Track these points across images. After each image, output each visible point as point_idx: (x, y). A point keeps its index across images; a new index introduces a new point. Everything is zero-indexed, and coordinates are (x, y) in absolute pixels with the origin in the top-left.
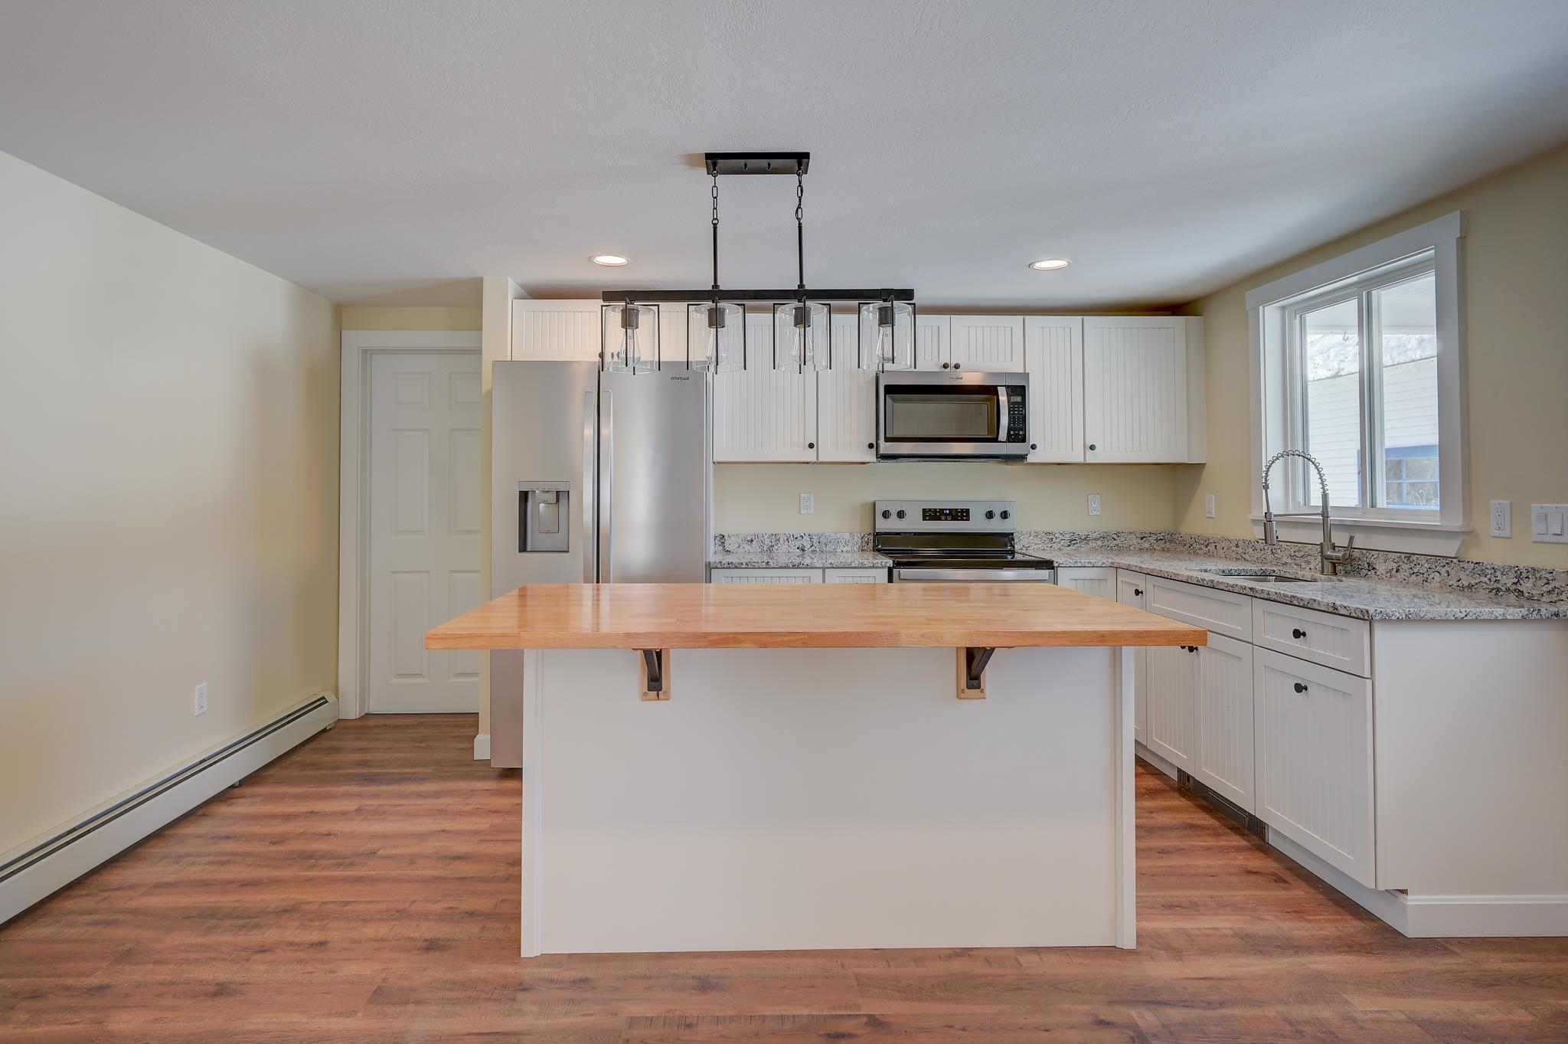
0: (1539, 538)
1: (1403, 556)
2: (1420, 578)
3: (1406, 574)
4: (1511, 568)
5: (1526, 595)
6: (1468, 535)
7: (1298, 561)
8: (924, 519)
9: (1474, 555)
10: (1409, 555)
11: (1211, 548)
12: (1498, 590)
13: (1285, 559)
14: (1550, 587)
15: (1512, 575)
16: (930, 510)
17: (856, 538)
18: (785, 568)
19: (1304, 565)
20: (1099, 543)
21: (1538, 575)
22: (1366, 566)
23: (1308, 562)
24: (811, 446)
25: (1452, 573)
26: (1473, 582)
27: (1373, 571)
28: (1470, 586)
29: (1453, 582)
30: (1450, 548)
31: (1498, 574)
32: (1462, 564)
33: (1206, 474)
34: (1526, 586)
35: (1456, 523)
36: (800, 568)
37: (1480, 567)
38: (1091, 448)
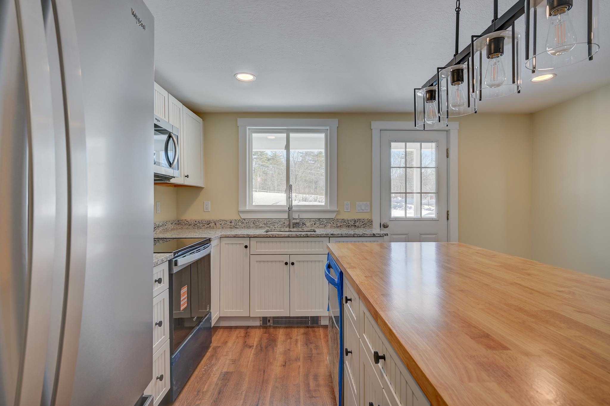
0: (358, 211)
1: (317, 219)
2: (323, 226)
3: (319, 225)
4: (353, 220)
5: (357, 226)
6: (338, 212)
7: (268, 225)
9: (340, 217)
10: (319, 219)
11: (212, 225)
12: (349, 226)
13: (261, 225)
14: (363, 223)
15: (353, 221)
19: (271, 226)
20: (162, 228)
21: (360, 221)
22: (302, 224)
23: (274, 225)
25: (335, 223)
26: (341, 225)
27: (305, 225)
28: (340, 226)
29: (335, 225)
30: (332, 216)
31: (349, 221)
32: (338, 220)
34: (357, 224)
35: (335, 209)
37: (343, 220)
38: (187, 176)
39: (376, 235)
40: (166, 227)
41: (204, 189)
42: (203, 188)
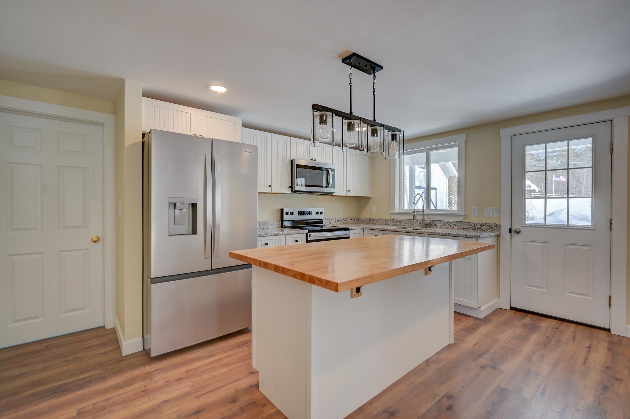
0: (486, 216)
1: (446, 222)
2: (451, 227)
3: (447, 226)
4: (479, 223)
5: (483, 230)
6: (465, 216)
7: (409, 224)
8: (299, 215)
9: (467, 220)
10: (448, 222)
11: (375, 222)
12: (475, 229)
13: (404, 224)
14: (490, 227)
15: (479, 225)
16: (300, 211)
17: (275, 222)
18: (273, 235)
19: (411, 225)
20: (342, 222)
21: (487, 225)
22: (434, 225)
23: (413, 225)
24: (270, 186)
25: (462, 225)
26: (468, 227)
27: (436, 226)
28: (467, 228)
29: (462, 228)
30: (460, 219)
31: (475, 225)
32: (464, 223)
33: (371, 200)
34: (483, 228)
35: (463, 213)
36: (279, 235)
37: (470, 224)
38: (349, 191)
39: (468, 236)
40: (346, 221)
41: (372, 198)
42: (370, 198)
